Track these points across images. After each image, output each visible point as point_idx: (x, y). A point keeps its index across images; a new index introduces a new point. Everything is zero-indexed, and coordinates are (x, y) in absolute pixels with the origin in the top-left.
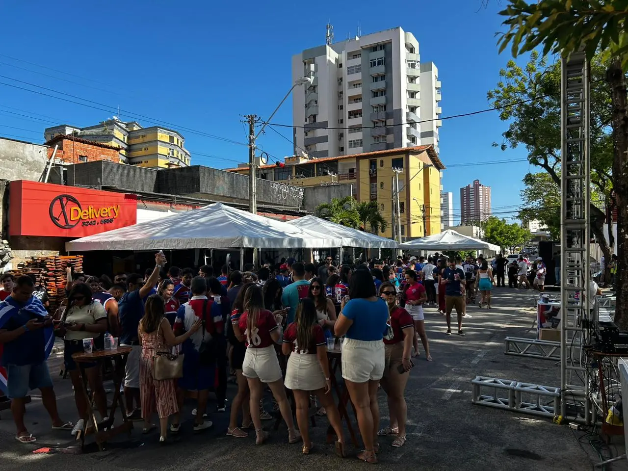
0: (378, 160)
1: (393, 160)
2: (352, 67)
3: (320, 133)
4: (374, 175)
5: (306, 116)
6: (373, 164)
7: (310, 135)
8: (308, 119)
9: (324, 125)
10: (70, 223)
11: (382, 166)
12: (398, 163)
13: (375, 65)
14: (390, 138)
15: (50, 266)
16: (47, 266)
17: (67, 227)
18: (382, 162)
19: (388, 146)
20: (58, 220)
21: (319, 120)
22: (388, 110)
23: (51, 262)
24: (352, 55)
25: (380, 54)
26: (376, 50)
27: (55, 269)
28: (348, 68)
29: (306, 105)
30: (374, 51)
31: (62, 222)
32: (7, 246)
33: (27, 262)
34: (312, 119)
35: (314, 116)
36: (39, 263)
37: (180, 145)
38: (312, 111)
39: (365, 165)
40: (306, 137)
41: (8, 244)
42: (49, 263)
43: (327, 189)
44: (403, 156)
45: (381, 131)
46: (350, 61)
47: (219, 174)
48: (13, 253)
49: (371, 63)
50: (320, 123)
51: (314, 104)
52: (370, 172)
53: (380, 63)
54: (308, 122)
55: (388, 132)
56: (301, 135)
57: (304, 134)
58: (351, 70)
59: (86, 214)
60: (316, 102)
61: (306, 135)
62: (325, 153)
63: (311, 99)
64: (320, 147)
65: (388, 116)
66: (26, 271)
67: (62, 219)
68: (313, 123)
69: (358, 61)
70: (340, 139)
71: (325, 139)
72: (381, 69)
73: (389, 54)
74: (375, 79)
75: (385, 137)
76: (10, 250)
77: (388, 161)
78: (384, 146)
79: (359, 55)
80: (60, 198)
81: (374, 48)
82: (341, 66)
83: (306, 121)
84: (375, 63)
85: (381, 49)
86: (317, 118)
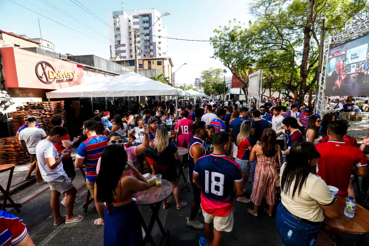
0: (152, 61)
1: (158, 62)
2: (135, 22)
3: (122, 48)
4: (150, 67)
5: (115, 41)
6: (149, 62)
7: (118, 49)
8: (116, 42)
9: (124, 45)
10: (50, 80)
11: (153, 64)
12: (159, 63)
13: (145, 23)
14: (152, 53)
15: (46, 108)
16: (45, 108)
17: (48, 83)
18: (153, 62)
19: (151, 56)
20: (42, 78)
21: (122, 43)
22: (151, 42)
23: (46, 106)
24: (135, 17)
25: (147, 18)
26: (145, 17)
27: (49, 110)
28: (133, 22)
29: (115, 36)
30: (144, 17)
31: (44, 79)
32: (7, 95)
33: (24, 106)
34: (119, 42)
35: (119, 41)
36: (36, 106)
37: (53, 49)
38: (118, 39)
39: (146, 63)
40: (116, 50)
41: (7, 94)
42: (45, 106)
43: (145, 71)
44: (162, 60)
45: (148, 50)
46: (134, 19)
47: (102, 60)
48: (14, 99)
49: (143, 22)
50: (122, 44)
51: (119, 36)
52: (148, 66)
53: (147, 22)
54: (116, 44)
55: (151, 51)
56: (113, 49)
57: (115, 48)
58: (134, 23)
59: (58, 75)
60: (120, 35)
61: (116, 49)
62: (125, 57)
63: (117, 34)
64: (123, 54)
65: (151, 44)
66: (31, 112)
67: (44, 77)
68: (119, 44)
69: (137, 20)
70: (130, 52)
71: (124, 51)
72: (147, 25)
73: (150, 19)
74: (145, 29)
75: (150, 53)
76: (9, 97)
77: (156, 62)
78: (149, 56)
79: (138, 18)
80: (41, 63)
81: (144, 16)
82: (130, 21)
83: (116, 43)
84: (145, 22)
85: (147, 16)
86: (121, 42)
